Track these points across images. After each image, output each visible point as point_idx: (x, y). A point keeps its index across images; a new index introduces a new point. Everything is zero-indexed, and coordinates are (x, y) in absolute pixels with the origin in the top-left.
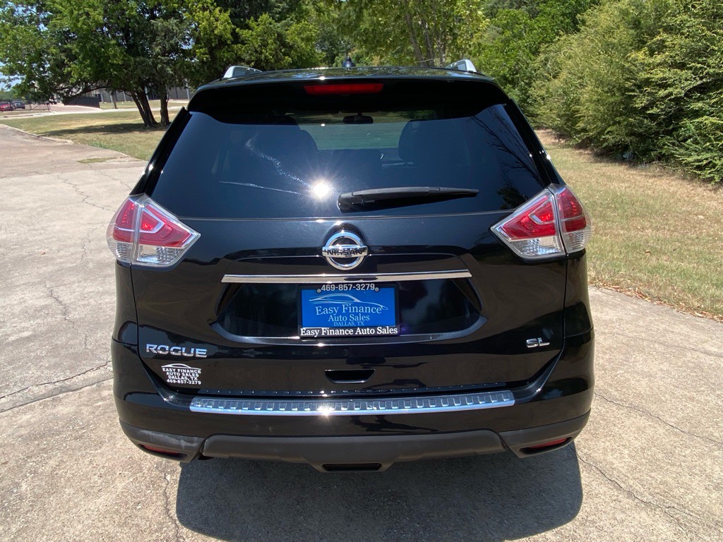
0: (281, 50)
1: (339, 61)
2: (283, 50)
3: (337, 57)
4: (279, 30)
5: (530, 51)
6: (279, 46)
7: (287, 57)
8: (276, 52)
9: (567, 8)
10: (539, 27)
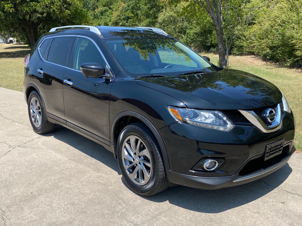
0: (63, 6)
1: (89, 15)
2: (65, 6)
6: (62, 3)
7: (67, 11)
8: (61, 7)
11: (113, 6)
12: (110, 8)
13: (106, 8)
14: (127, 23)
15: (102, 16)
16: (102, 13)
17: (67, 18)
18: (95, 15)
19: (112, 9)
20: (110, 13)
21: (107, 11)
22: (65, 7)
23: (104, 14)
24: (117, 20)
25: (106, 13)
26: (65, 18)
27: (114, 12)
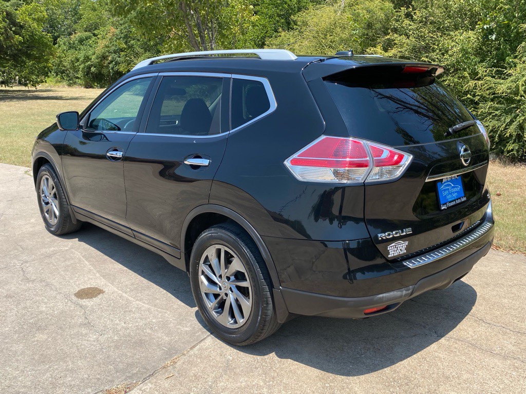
0: (11, 29)
1: (61, 43)
2: (13, 29)
3: (58, 39)
4: (8, 9)
5: (255, 44)
6: (9, 24)
7: (17, 36)
8: (6, 30)
9: (281, 10)
10: (260, 24)
11: (99, 31)
12: (95, 35)
13: (88, 34)
14: (119, 57)
15: (81, 46)
16: (81, 41)
17: (18, 46)
18: (70, 44)
19: (97, 35)
20: (93, 41)
21: (90, 38)
22: (13, 31)
23: (84, 42)
24: (104, 53)
25: (89, 42)
26: (14, 47)
27: (100, 41)
